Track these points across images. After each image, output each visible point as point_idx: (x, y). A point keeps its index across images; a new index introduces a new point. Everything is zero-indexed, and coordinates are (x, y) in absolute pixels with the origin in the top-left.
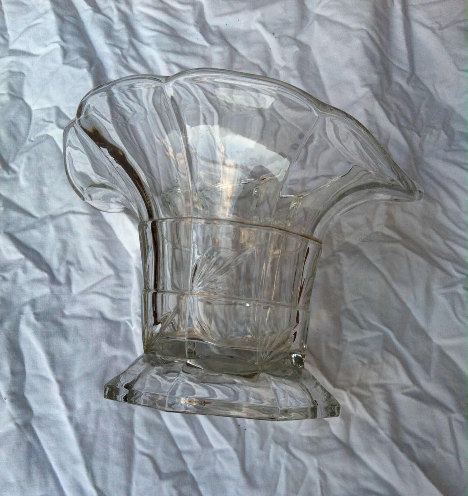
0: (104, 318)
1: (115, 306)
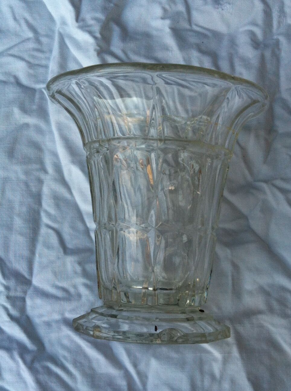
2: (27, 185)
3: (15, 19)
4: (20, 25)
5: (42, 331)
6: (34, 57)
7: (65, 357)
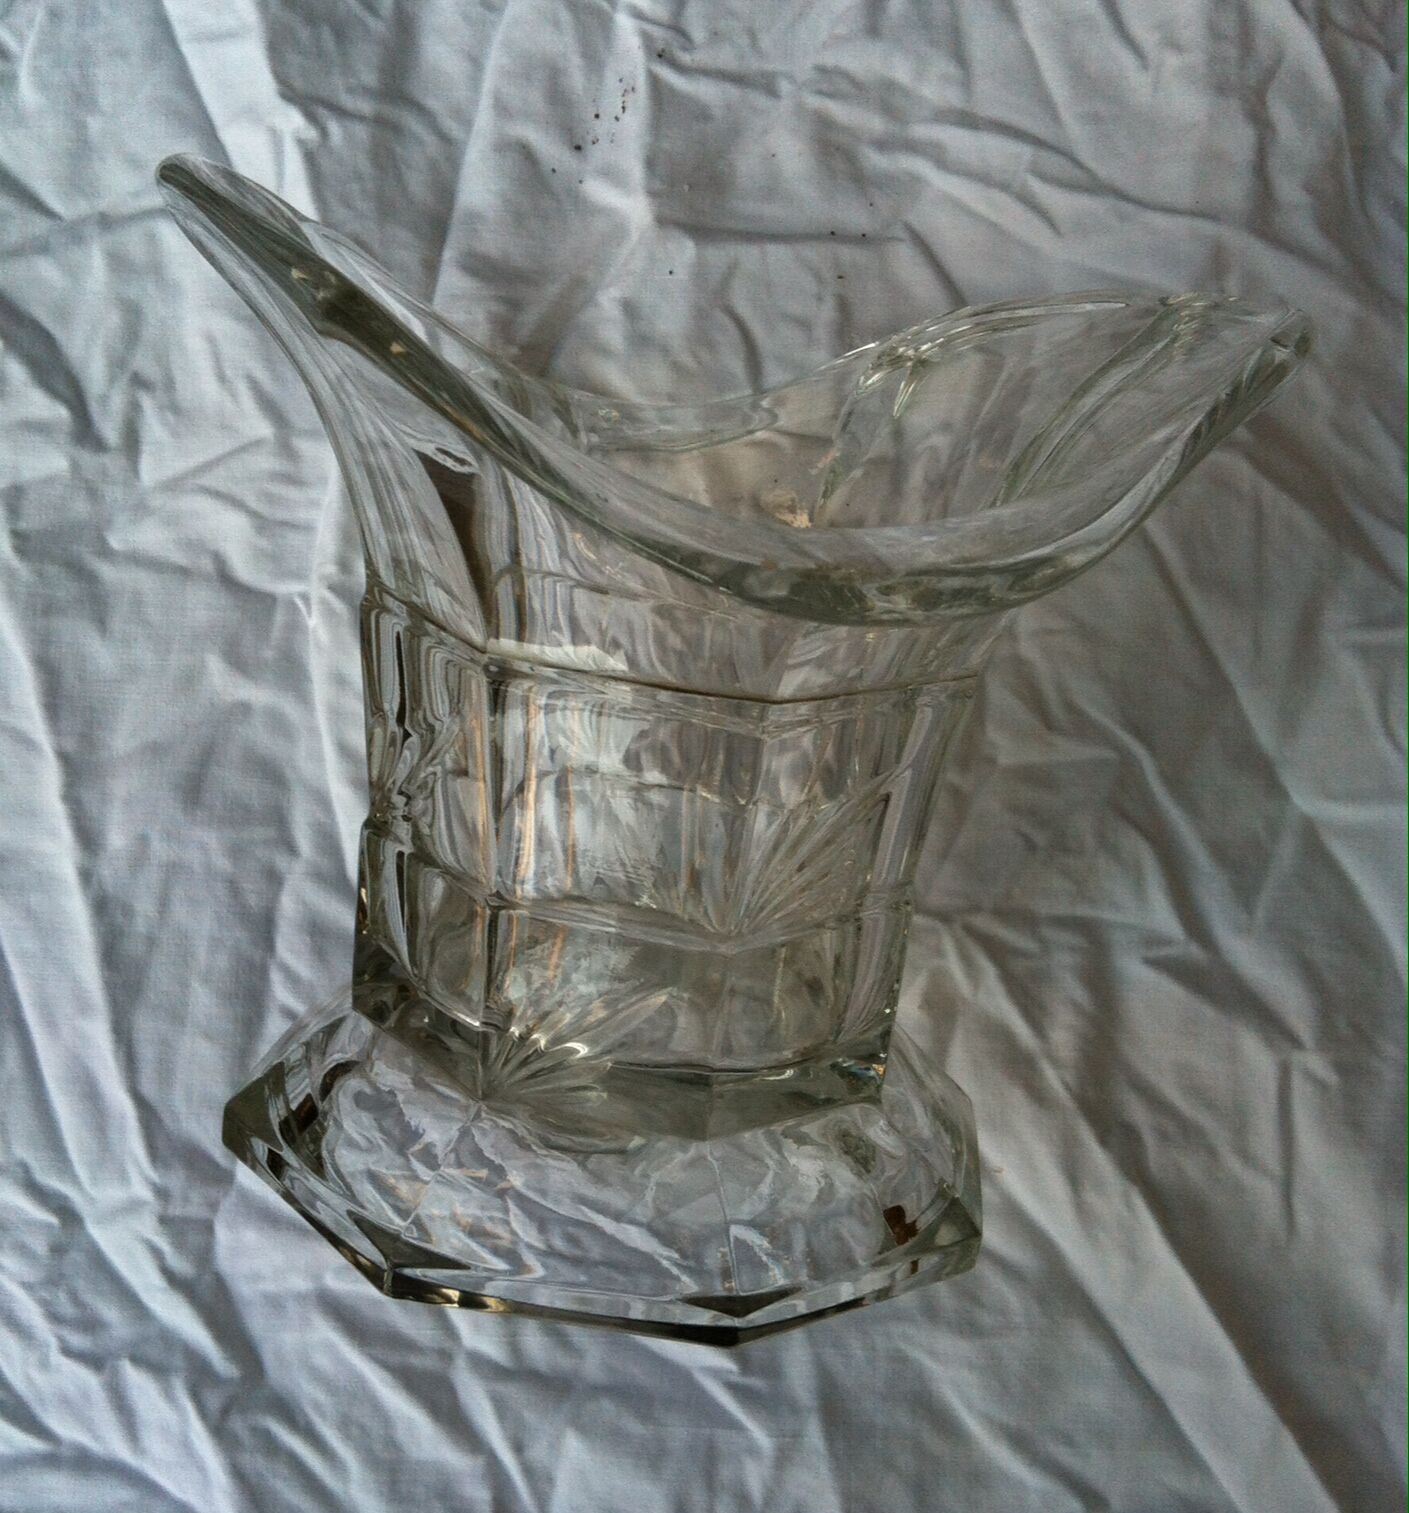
0: (225, 578)
1: (263, 543)
2: (234, 888)
3: (222, 378)
4: (234, 395)
5: (257, 1323)
6: (270, 499)
7: (317, 1407)
